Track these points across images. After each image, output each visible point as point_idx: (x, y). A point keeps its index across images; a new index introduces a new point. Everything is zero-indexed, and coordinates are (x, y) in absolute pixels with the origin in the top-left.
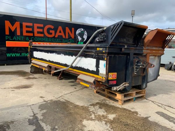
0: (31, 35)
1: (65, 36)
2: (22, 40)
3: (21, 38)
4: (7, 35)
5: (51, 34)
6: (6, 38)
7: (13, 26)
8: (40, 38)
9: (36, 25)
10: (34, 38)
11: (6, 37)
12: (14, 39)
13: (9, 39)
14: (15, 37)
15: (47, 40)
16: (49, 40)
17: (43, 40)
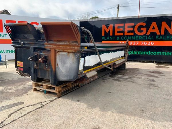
0: (122, 34)
1: (160, 33)
2: (114, 39)
3: (113, 38)
4: (103, 36)
5: (142, 31)
6: (102, 39)
7: (107, 28)
8: (130, 37)
9: (127, 25)
10: (124, 37)
11: (102, 37)
12: (107, 39)
13: (104, 39)
14: (108, 37)
15: (136, 38)
16: (139, 38)
17: (132, 39)
